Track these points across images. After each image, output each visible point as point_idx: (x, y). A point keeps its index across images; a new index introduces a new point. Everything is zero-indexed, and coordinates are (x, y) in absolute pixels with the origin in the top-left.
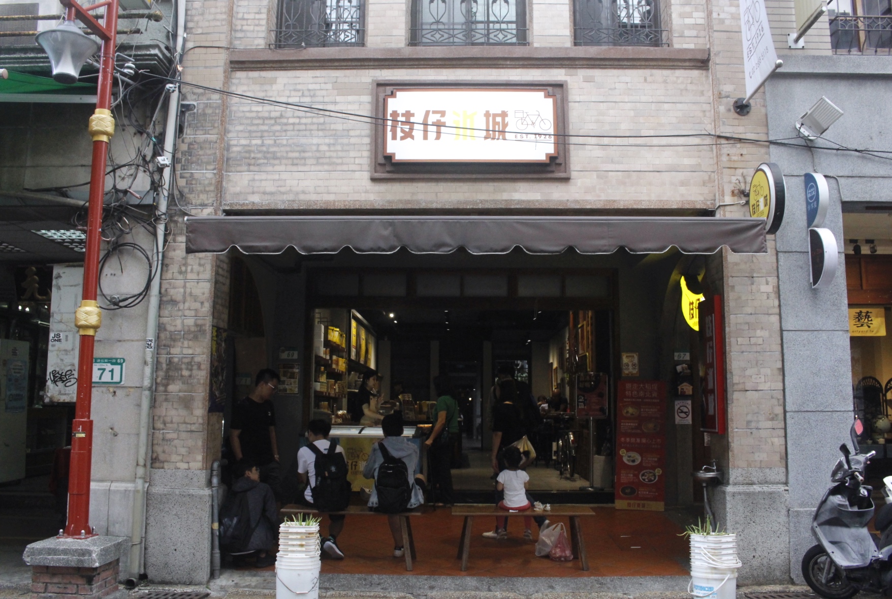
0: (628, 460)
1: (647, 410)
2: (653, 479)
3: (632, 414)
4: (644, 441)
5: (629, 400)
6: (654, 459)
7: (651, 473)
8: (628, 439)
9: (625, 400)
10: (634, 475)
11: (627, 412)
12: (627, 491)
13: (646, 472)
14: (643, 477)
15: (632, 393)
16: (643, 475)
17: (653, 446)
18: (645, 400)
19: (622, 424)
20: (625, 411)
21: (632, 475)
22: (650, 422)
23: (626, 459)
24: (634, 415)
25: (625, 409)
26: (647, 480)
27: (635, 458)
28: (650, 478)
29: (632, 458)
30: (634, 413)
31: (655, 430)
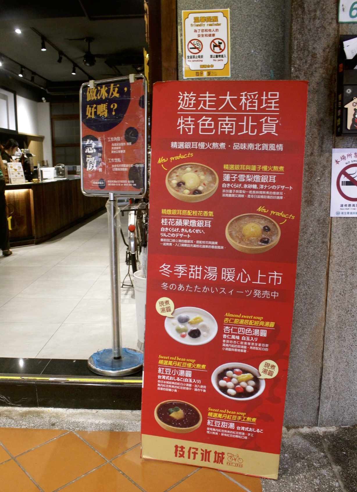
0: (179, 331)
1: (242, 178)
2: (250, 389)
3: (196, 192)
4: (228, 275)
5: (187, 145)
6: (256, 332)
7: (245, 371)
8: (181, 269)
9: (174, 145)
10: (196, 375)
11: (180, 184)
12: (174, 415)
13: (232, 369)
14: (222, 383)
15: (197, 125)
16: (221, 376)
17: (257, 293)
18: (236, 146)
19: (164, 221)
20: (174, 182)
21: (189, 374)
22: (250, 216)
23: (174, 324)
24: (200, 192)
25: (174, 175)
26: (234, 388)
27: (201, 324)
28: (243, 384)
29: (191, 323)
30: (201, 188)
31: (265, 241)
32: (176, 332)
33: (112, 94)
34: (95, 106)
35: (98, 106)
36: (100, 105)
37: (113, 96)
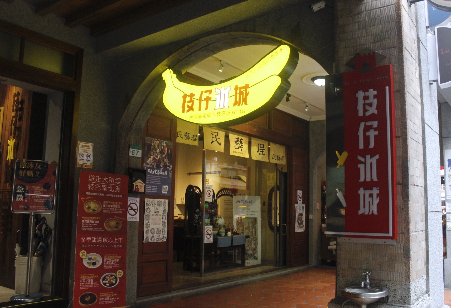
0: (88, 263)
1: (109, 206)
2: (114, 282)
3: (94, 210)
4: (105, 240)
5: (92, 194)
6: (115, 260)
7: (112, 276)
8: (89, 239)
9: (87, 193)
10: (95, 280)
11: (89, 208)
12: (86, 299)
13: (108, 276)
14: (104, 281)
15: (95, 187)
16: (104, 279)
17: (115, 246)
18: (108, 195)
19: (83, 221)
20: (87, 207)
21: (92, 280)
22: (112, 219)
23: (86, 261)
24: (95, 211)
25: (87, 204)
26: (108, 283)
27: (96, 259)
28: (112, 281)
29: (93, 260)
30: (96, 209)
31: (117, 228)
32: (87, 264)
33: (37, 167)
34: (25, 171)
35: (27, 171)
36: (29, 171)
37: (37, 168)
